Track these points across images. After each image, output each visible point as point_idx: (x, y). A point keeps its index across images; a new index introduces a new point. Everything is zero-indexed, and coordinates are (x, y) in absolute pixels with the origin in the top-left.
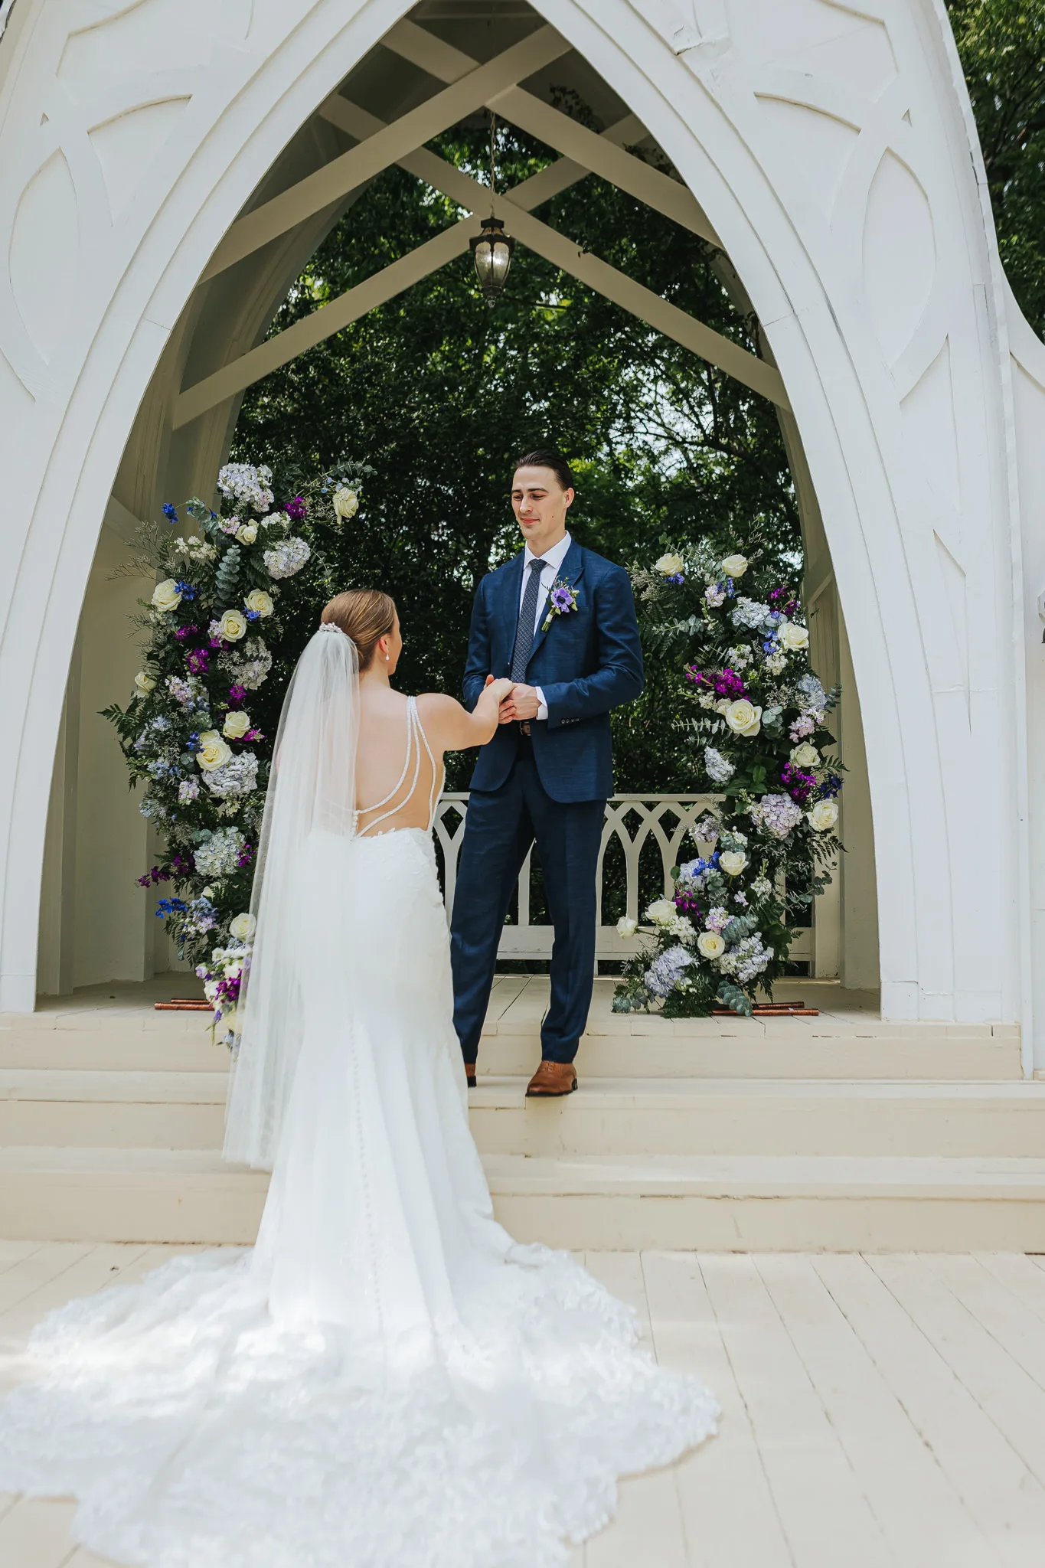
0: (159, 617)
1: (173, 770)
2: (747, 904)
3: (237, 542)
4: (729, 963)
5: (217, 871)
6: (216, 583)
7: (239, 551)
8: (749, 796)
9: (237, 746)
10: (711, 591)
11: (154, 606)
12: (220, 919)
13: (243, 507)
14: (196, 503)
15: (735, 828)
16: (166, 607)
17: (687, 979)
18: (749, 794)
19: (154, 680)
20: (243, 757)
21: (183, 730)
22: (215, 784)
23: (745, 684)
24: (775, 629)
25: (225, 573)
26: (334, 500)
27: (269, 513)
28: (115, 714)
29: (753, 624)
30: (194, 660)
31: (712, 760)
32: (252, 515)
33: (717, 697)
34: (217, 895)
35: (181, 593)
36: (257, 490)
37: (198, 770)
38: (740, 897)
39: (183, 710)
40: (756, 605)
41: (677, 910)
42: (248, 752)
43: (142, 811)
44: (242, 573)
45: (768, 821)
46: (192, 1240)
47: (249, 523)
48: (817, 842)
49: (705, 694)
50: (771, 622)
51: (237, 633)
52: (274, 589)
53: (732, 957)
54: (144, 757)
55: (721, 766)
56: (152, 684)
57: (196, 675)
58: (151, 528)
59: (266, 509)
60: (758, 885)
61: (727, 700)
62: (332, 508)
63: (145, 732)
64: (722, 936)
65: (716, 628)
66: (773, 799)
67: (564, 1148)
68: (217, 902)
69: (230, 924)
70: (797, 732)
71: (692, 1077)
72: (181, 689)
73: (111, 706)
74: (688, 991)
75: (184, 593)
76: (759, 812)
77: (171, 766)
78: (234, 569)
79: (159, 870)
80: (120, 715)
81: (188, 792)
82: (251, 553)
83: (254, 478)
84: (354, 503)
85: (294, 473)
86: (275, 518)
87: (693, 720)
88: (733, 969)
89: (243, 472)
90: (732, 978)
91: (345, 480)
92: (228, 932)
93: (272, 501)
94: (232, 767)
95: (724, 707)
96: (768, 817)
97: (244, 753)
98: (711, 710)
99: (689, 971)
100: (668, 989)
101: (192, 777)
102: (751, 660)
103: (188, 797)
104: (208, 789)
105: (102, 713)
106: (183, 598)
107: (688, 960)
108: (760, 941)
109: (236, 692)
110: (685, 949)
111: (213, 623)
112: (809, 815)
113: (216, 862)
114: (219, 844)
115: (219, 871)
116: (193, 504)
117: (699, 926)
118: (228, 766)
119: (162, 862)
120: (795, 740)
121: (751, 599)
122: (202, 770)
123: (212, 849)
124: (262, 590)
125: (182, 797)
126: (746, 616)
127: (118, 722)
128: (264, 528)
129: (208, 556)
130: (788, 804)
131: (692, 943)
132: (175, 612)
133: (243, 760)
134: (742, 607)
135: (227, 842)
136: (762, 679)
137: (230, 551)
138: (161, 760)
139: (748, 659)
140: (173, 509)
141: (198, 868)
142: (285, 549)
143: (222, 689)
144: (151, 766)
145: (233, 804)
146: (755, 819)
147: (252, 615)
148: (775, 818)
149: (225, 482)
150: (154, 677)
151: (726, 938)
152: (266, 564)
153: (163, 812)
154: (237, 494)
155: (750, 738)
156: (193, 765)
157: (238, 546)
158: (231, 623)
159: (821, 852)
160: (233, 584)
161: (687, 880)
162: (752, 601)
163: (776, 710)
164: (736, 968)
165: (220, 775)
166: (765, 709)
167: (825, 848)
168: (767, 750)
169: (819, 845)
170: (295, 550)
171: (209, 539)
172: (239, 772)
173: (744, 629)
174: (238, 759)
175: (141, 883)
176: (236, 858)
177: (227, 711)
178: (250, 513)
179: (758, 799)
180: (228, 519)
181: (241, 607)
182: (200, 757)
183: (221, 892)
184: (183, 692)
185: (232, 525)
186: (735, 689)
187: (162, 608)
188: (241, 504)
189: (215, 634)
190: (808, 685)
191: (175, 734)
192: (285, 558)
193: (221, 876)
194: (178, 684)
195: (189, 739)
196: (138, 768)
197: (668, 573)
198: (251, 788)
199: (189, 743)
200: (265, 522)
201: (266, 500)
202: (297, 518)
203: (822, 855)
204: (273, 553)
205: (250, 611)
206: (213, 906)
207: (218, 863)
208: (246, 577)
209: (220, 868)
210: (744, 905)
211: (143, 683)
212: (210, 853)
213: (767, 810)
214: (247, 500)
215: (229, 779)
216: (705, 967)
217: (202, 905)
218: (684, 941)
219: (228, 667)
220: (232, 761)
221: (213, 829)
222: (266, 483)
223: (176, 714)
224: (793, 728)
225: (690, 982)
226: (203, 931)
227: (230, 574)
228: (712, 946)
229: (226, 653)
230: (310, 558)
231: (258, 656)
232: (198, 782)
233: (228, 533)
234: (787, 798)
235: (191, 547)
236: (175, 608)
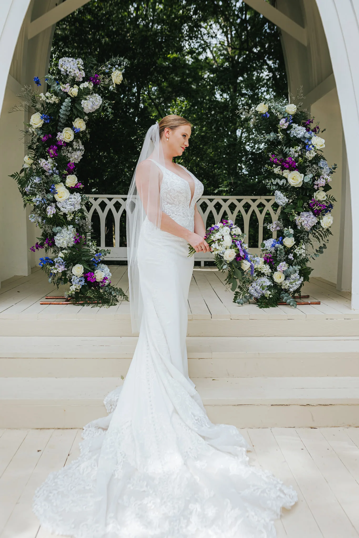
0: (34, 130)
1: (44, 201)
2: (293, 259)
3: (68, 96)
4: (286, 284)
5: (65, 245)
6: (60, 114)
7: (70, 100)
8: (295, 212)
9: (72, 190)
10: (283, 121)
11: (31, 125)
12: (67, 266)
13: (71, 79)
14: (49, 77)
15: (290, 227)
16: (37, 126)
17: (268, 291)
18: (295, 211)
19: (33, 159)
20: (74, 195)
21: (47, 183)
22: (63, 207)
23: (297, 164)
24: (310, 139)
25: (64, 110)
26: (112, 76)
27: (83, 82)
28: (17, 176)
29: (299, 136)
30: (51, 151)
31: (279, 197)
32: (75, 83)
33: (283, 169)
34: (66, 256)
35: (43, 120)
36: (77, 71)
37: (54, 201)
38: (291, 256)
39: (47, 174)
40: (300, 127)
41: (264, 262)
42: (77, 193)
43: (30, 219)
44: (71, 110)
45: (303, 224)
46: (71, 427)
47: (74, 87)
48: (321, 231)
49: (276, 167)
50: (307, 135)
51: (69, 138)
52: (86, 118)
53: (287, 282)
54: (30, 195)
55: (283, 199)
56: (32, 161)
57: (52, 158)
58: (29, 88)
59: (81, 80)
60: (298, 251)
61: (288, 171)
62: (111, 80)
63: (30, 184)
64: (283, 273)
65: (283, 138)
66: (305, 214)
67: (228, 375)
68: (66, 259)
69: (72, 269)
70: (317, 185)
71: (275, 336)
72: (46, 165)
73: (15, 173)
74: (269, 297)
75: (45, 119)
76: (299, 220)
77: (42, 199)
78: (68, 109)
79: (39, 244)
80: (19, 177)
81: (51, 211)
82: (76, 101)
83: (75, 65)
84: (121, 77)
85: (94, 63)
86: (86, 84)
87: (272, 179)
88: (288, 287)
89: (70, 62)
90: (286, 291)
91: (117, 66)
92: (72, 273)
93: (84, 76)
94: (70, 200)
95: (286, 173)
96: (304, 222)
97: (75, 193)
98: (279, 175)
99: (269, 288)
100: (259, 295)
101: (52, 204)
102: (300, 153)
103: (51, 213)
104: (59, 209)
105: (10, 176)
106: (44, 121)
107: (268, 283)
108: (298, 274)
109: (70, 166)
110: (267, 278)
111: (59, 134)
112: (321, 221)
113: (64, 242)
114: (65, 233)
115: (66, 245)
116: (48, 77)
117: (274, 269)
118: (68, 199)
119: (40, 241)
120: (316, 188)
121: (298, 125)
122: (57, 201)
123: (62, 235)
124: (81, 118)
125: (49, 214)
126: (296, 133)
127: (18, 180)
128: (81, 89)
129: (55, 102)
130: (312, 216)
131: (269, 275)
132: (41, 128)
133: (75, 196)
134: (294, 129)
135: (69, 233)
136: (305, 162)
137: (66, 100)
138: (38, 196)
139: (299, 153)
140: (39, 79)
141: (56, 244)
142: (91, 99)
143: (64, 164)
144: (34, 199)
145: (70, 216)
146: (297, 222)
147: (77, 130)
148: (306, 222)
149: (62, 66)
150: (33, 158)
151: (285, 274)
152: (82, 106)
153: (40, 220)
154: (68, 73)
155: (299, 187)
156: (52, 199)
157: (70, 98)
158: (67, 134)
159: (323, 236)
160: (68, 115)
161: (267, 248)
162: (298, 126)
163: (311, 176)
164: (289, 286)
165: (65, 203)
166: (305, 175)
167: (324, 234)
168: (304, 193)
169: (322, 233)
170: (96, 100)
171: (56, 94)
172: (73, 202)
173: (295, 138)
174: (72, 196)
175: (31, 250)
176: (73, 239)
177: (67, 175)
178: (74, 82)
179: (299, 214)
180: (65, 85)
181: (71, 126)
182: (56, 196)
183: (67, 255)
184: (47, 166)
185: (66, 88)
186: (293, 166)
187: (35, 126)
188: (70, 78)
189: (60, 139)
190: (323, 164)
191: (44, 185)
192: (91, 104)
193: (66, 247)
194: (44, 162)
195: (50, 188)
196: (28, 200)
197: (262, 112)
198: (78, 208)
199: (50, 189)
200: (82, 86)
201: (81, 76)
202: (95, 84)
203: (323, 237)
204: (86, 101)
205: (76, 128)
206: (64, 261)
207: (65, 242)
208: (73, 112)
209: (66, 244)
210: (292, 260)
211: (27, 161)
212: (61, 237)
213: (303, 219)
214: (73, 75)
215: (69, 205)
216: (276, 286)
217: (59, 261)
218: (266, 275)
219: (67, 154)
220: (70, 197)
221: (62, 226)
222: (82, 67)
223: (44, 176)
224: (316, 183)
225: (270, 293)
226: (60, 271)
227: (66, 111)
228: (279, 277)
229: (65, 148)
230: (102, 103)
231: (79, 148)
232: (55, 206)
233: (65, 91)
234: (311, 213)
235: (47, 98)
236: (41, 126)
